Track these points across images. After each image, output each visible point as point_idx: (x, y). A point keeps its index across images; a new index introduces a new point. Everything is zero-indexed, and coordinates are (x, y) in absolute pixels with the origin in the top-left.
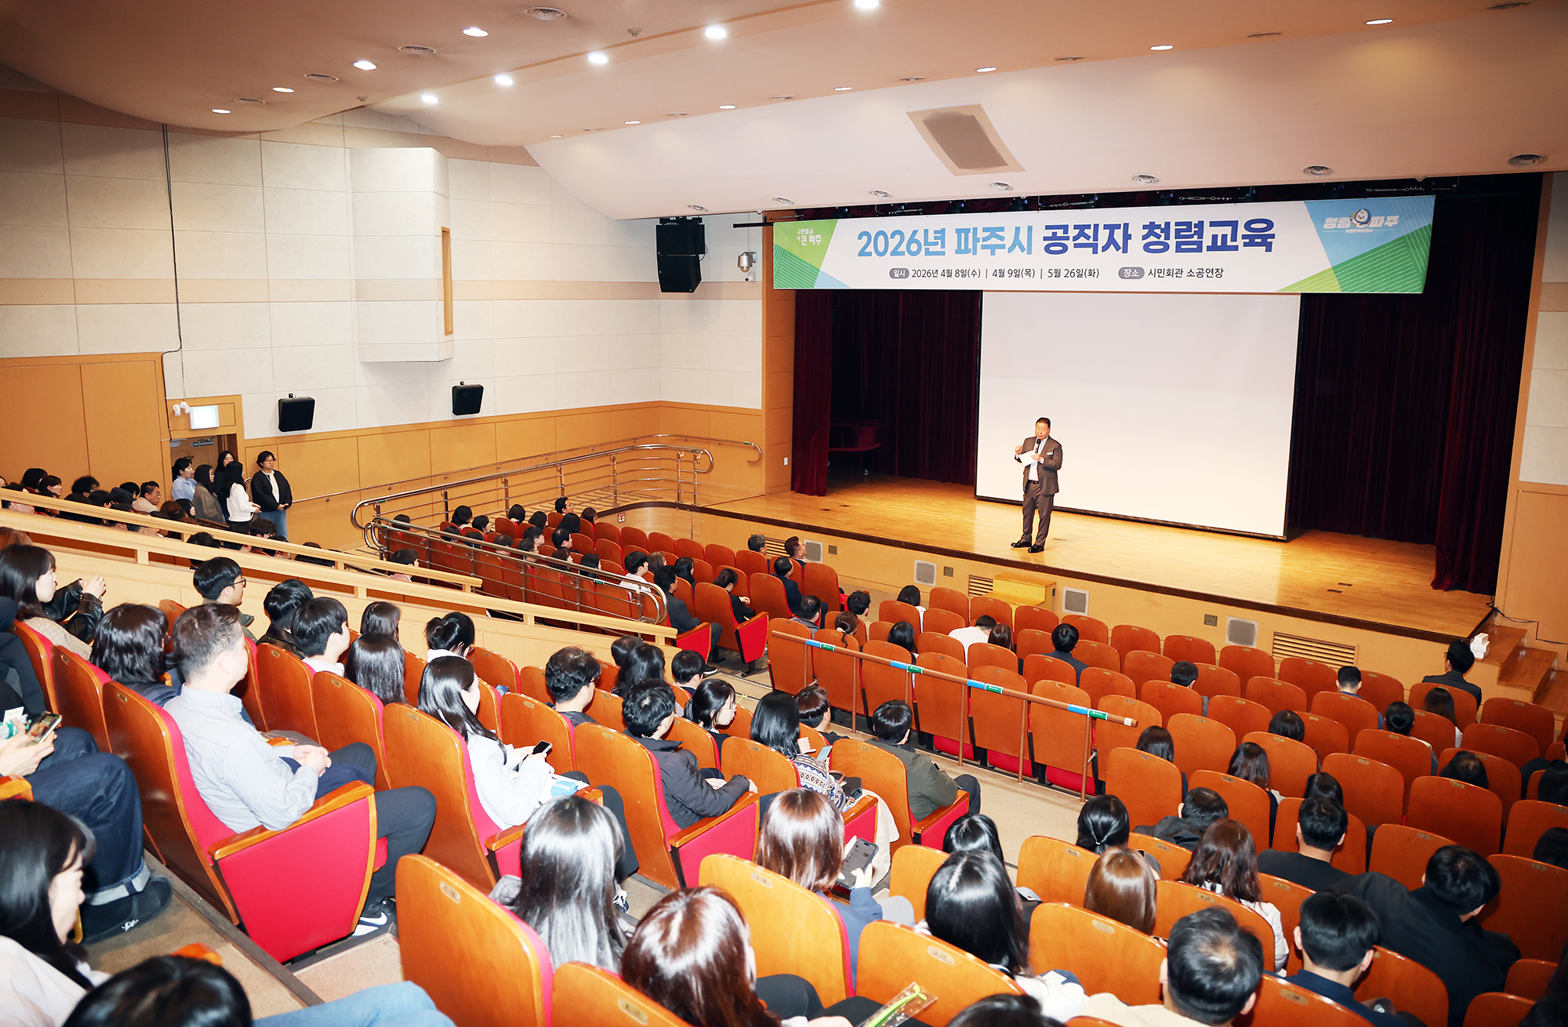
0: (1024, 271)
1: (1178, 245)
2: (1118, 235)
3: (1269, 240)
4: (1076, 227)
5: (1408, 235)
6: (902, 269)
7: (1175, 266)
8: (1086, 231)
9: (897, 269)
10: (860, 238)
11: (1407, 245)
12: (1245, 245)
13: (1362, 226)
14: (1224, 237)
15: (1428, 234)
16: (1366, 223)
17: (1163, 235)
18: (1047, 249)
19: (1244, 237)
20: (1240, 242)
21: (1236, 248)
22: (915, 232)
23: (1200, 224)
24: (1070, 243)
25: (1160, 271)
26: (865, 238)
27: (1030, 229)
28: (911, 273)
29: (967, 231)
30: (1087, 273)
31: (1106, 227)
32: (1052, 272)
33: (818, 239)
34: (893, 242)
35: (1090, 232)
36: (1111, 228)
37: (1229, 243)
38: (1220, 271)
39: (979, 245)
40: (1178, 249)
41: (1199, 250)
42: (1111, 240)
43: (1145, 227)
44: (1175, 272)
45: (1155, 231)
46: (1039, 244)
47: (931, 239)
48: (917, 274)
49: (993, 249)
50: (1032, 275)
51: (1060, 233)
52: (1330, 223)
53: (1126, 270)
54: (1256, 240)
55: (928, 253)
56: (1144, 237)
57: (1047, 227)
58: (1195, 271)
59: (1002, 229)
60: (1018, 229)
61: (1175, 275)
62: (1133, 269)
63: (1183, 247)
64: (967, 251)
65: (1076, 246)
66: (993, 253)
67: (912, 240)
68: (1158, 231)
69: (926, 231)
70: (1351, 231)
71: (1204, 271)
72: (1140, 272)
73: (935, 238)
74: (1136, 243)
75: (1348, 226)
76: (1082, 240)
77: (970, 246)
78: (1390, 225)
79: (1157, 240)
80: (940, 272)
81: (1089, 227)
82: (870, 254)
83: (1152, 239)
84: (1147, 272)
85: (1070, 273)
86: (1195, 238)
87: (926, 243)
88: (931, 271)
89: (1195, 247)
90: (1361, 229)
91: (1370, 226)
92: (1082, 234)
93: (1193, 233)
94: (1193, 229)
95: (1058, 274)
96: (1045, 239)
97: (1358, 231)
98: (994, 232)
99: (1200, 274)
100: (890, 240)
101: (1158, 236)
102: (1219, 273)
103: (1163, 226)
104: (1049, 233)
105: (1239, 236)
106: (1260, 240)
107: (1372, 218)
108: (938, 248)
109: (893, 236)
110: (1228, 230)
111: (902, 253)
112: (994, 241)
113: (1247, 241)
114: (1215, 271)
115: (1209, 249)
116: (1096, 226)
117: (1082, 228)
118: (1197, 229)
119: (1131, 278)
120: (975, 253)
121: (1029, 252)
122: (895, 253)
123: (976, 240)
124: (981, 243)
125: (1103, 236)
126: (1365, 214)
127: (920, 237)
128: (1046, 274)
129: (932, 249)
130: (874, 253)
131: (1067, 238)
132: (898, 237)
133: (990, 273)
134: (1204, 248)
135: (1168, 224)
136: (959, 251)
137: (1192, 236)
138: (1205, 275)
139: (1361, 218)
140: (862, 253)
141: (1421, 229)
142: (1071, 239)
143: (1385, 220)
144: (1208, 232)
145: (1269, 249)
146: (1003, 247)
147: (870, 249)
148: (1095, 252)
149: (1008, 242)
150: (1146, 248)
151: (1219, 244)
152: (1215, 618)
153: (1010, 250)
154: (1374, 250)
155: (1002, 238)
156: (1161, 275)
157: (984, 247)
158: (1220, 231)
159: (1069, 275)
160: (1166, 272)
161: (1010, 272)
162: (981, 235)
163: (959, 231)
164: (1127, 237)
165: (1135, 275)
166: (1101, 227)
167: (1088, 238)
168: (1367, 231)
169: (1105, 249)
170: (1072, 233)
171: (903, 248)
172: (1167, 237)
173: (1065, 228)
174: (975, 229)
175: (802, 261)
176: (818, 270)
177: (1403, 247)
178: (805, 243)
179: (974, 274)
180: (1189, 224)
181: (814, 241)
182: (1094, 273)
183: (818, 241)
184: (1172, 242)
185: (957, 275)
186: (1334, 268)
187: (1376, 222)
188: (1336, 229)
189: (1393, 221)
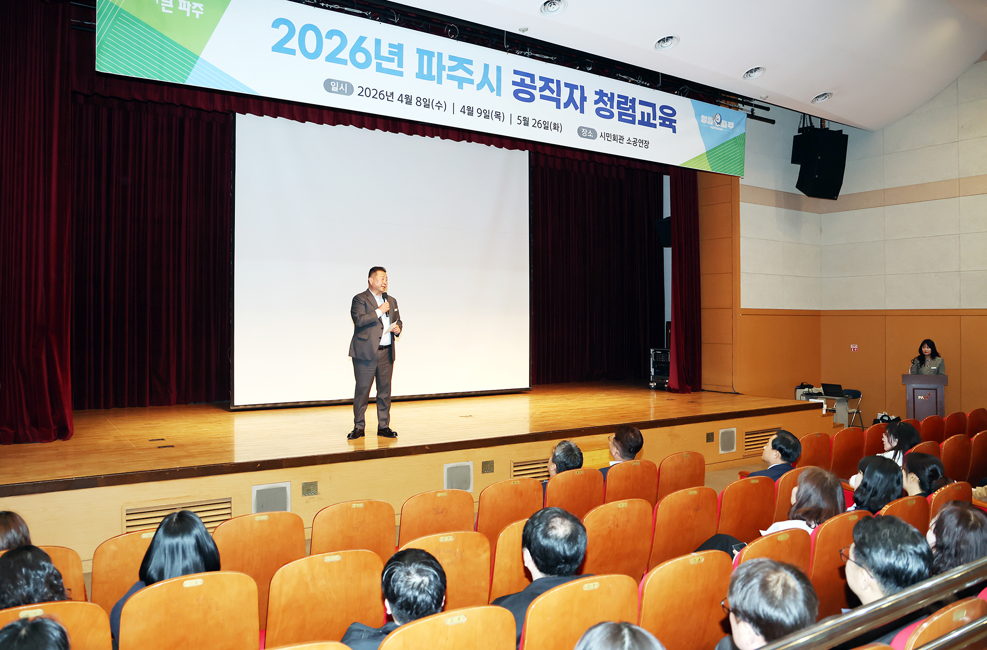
0: (494, 114)
1: (620, 114)
2: (577, 95)
3: (673, 124)
4: (541, 79)
5: (738, 136)
6: (344, 83)
7: (618, 133)
8: (550, 85)
9: (335, 81)
10: (277, 23)
12: (661, 124)
13: (717, 126)
14: (649, 114)
16: (719, 123)
17: (609, 103)
18: (516, 94)
19: (660, 118)
20: (658, 122)
21: (654, 126)
22: (362, 39)
23: (633, 101)
24: (537, 94)
25: (608, 135)
26: (284, 30)
27: (499, 69)
28: (357, 90)
29: (430, 54)
30: (552, 127)
31: (567, 85)
32: (521, 119)
35: (554, 86)
36: (572, 87)
37: (652, 121)
39: (445, 74)
40: (620, 118)
41: (633, 122)
42: (571, 100)
43: (596, 93)
44: (619, 138)
45: (604, 98)
46: (508, 89)
47: (385, 52)
48: (364, 92)
49: (461, 81)
50: (502, 119)
51: (528, 80)
52: (704, 119)
53: (584, 129)
54: (667, 123)
55: (379, 69)
56: (596, 102)
57: (516, 72)
58: (632, 139)
59: (470, 62)
60: (486, 67)
61: (618, 141)
62: (588, 129)
63: (623, 117)
64: (429, 77)
65: (542, 97)
66: (460, 87)
67: (358, 47)
68: (606, 99)
71: (637, 141)
72: (594, 134)
73: (390, 53)
74: (590, 106)
76: (547, 93)
77: (434, 72)
79: (606, 107)
80: (396, 96)
81: (553, 81)
82: (292, 52)
83: (601, 105)
84: (599, 135)
85: (538, 124)
86: (630, 112)
87: (378, 56)
88: (384, 93)
89: (631, 119)
92: (546, 87)
93: (629, 107)
94: (629, 104)
95: (526, 122)
96: (514, 83)
97: (717, 128)
98: (462, 63)
99: (635, 143)
100: (325, 41)
102: (646, 144)
103: (609, 96)
104: (518, 78)
105: (657, 118)
107: (722, 121)
108: (393, 66)
109: (329, 35)
110: (649, 110)
111: (344, 62)
112: (460, 73)
113: (661, 121)
114: (644, 142)
115: (640, 123)
116: (558, 83)
117: (547, 81)
118: (631, 104)
119: (587, 137)
120: (440, 82)
121: (499, 94)
122: (332, 58)
123: (441, 68)
124: (447, 72)
125: (565, 93)
126: (719, 117)
127: (369, 45)
128: (514, 120)
129: (386, 65)
130: (298, 51)
131: (534, 88)
132: (336, 40)
133: (458, 108)
134: (637, 122)
135: (612, 95)
136: (420, 75)
137: (628, 110)
138: (638, 144)
139: (717, 119)
140: (279, 47)
141: (743, 134)
142: (538, 89)
144: (639, 108)
145: (674, 130)
146: (471, 82)
147: (293, 44)
148: (558, 107)
149: (478, 77)
150: (597, 112)
151: (646, 120)
153: (480, 87)
154: (723, 144)
155: (470, 73)
156: (609, 139)
157: (450, 77)
158: (646, 110)
159: (536, 125)
160: (612, 137)
161: (479, 111)
162: (447, 63)
163: (420, 52)
164: (583, 99)
165: (590, 135)
166: (562, 85)
167: (552, 91)
169: (566, 105)
170: (539, 83)
171: (345, 54)
172: (612, 106)
173: (532, 77)
174: (440, 55)
175: (162, 35)
176: (197, 57)
177: (736, 144)
178: (167, 8)
179: (439, 107)
180: (626, 98)
181: (188, 10)
182: (558, 127)
183: (198, 13)
184: (615, 111)
185: (419, 104)
186: (707, 153)
187: (724, 124)
188: (706, 124)
189: (731, 125)
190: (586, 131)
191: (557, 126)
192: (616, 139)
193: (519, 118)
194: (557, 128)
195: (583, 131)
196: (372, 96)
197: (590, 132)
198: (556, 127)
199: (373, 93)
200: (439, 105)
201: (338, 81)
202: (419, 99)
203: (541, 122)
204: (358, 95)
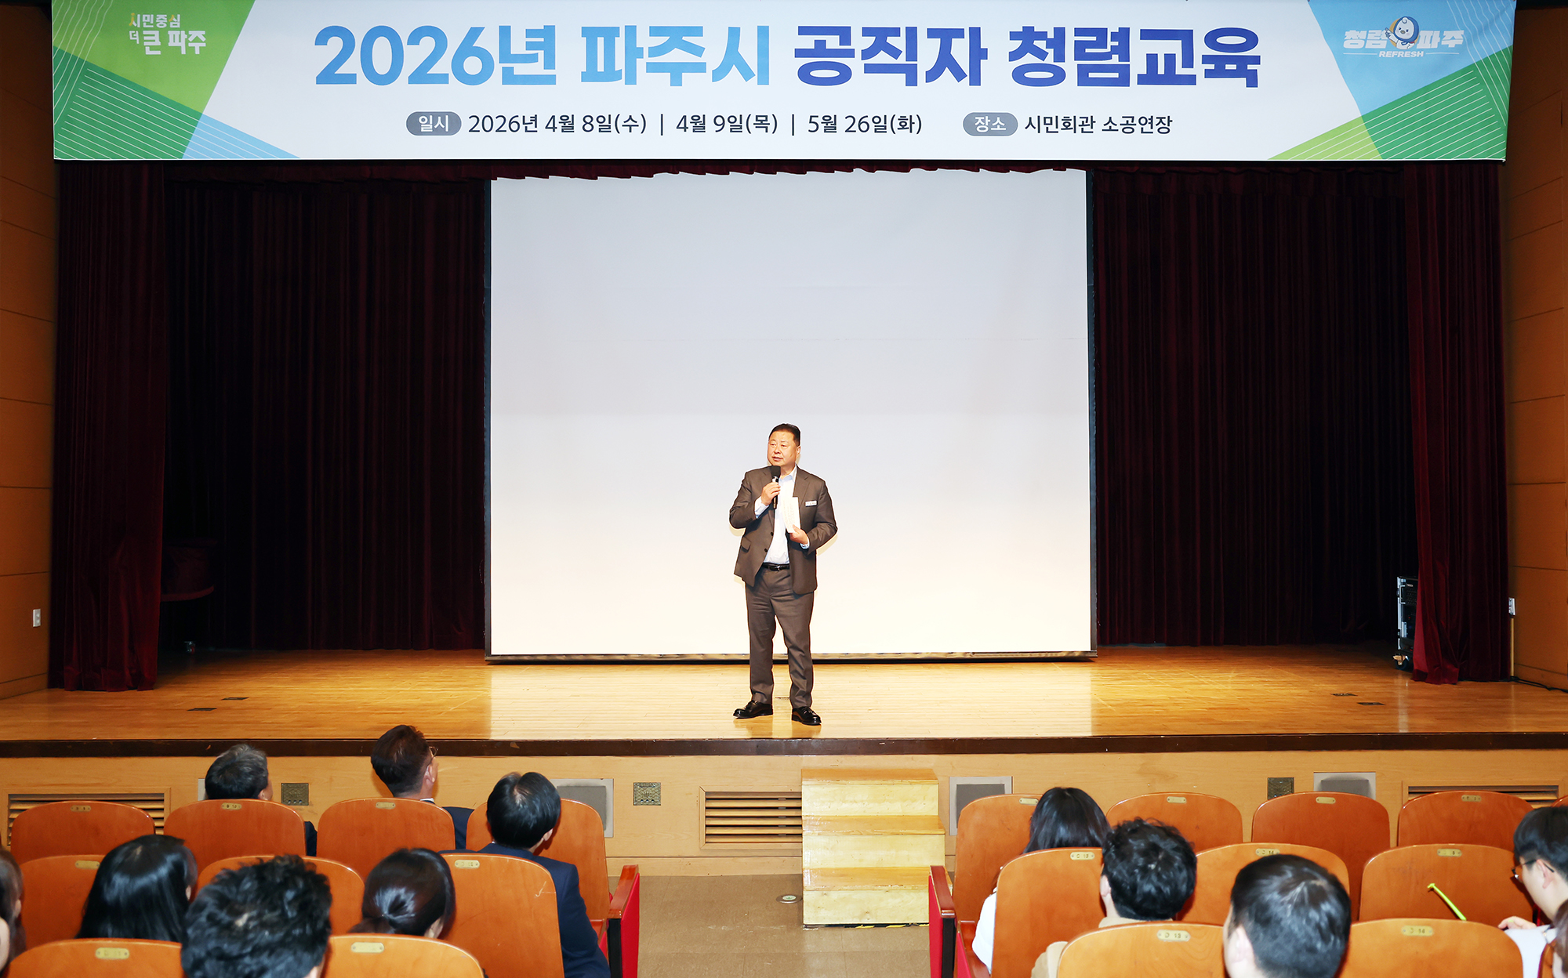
0: (752, 120)
1: (1083, 71)
2: (960, 50)
3: (1250, 67)
4: (867, 32)
5: (1479, 63)
6: (443, 115)
7: (1077, 111)
8: (891, 40)
9: (427, 114)
10: (322, 38)
11: (1479, 80)
12: (1209, 74)
13: (1405, 47)
14: (1170, 59)
15: (1507, 61)
16: (1412, 40)
17: (1051, 51)
18: (804, 74)
19: (1206, 59)
20: (1199, 69)
21: (1191, 80)
22: (475, 32)
23: (1123, 35)
24: (856, 64)
25: (1048, 121)
26: (336, 44)
27: (763, 32)
28: (467, 123)
29: (610, 33)
30: (896, 124)
31: (932, 33)
32: (819, 120)
33: (197, 40)
34: (414, 56)
35: (899, 42)
36: (943, 35)
37: (1180, 70)
38: (1165, 121)
39: (641, 64)
40: (1084, 79)
41: (1123, 81)
42: (945, 61)
43: (1014, 36)
44: (1079, 122)
45: (1036, 43)
46: (785, 65)
47: (518, 46)
48: (482, 124)
49: (676, 73)
51: (833, 42)
52: (1354, 40)
53: (980, 119)
54: (1228, 67)
55: (509, 78)
56: (1014, 56)
57: (803, 31)
58: (1118, 120)
59: (697, 31)
60: (734, 33)
61: (1079, 129)
62: (993, 116)
63: (1091, 75)
64: (611, 75)
65: (869, 69)
66: (676, 81)
67: (468, 47)
68: (1041, 44)
69: (505, 32)
70: (1388, 54)
71: (1136, 121)
72: (1009, 124)
73: (529, 46)
74: (998, 67)
75: (1383, 44)
76: (882, 58)
77: (620, 64)
78: (1452, 44)
79: (1041, 62)
80: (542, 121)
81: (895, 32)
82: (350, 79)
83: (1029, 59)
84: (1023, 122)
85: (859, 124)
86: (1115, 60)
87: (506, 55)
88: (519, 120)
89: (1116, 75)
90: (1404, 52)
91: (1419, 46)
92: (878, 47)
93: (1109, 50)
94: (1110, 43)
95: (830, 125)
96: (799, 53)
97: (1400, 54)
98: (678, 35)
99: (1128, 127)
100: (408, 49)
101: (1042, 55)
102: (1164, 124)
103: (1051, 35)
104: (808, 42)
105: (1197, 59)
106: (1233, 67)
107: (1422, 33)
108: (537, 68)
109: (415, 38)
110: (1175, 47)
111: (443, 79)
112: (677, 56)
113: (1212, 67)
114: (1155, 121)
115: (1142, 79)
116: (912, 32)
117: (879, 34)
118: (1116, 43)
119: (990, 133)
120: (631, 79)
121: (764, 79)
122: (421, 76)
123: (633, 52)
124: (646, 59)
125: (928, 52)
126: (1410, 26)
127: (489, 42)
128: (802, 124)
129: (520, 69)
130: (361, 77)
131: (850, 54)
132: (428, 44)
133: (672, 123)
134: (1133, 79)
135: (1060, 32)
136: (590, 75)
137: (1108, 56)
138: (1138, 128)
139: (1403, 32)
140: (329, 76)
141: (1499, 53)
142: (858, 54)
143: (1442, 36)
144: (1139, 50)
145: (1252, 81)
146: (700, 68)
147: (353, 65)
148: (912, 81)
149: (714, 56)
150: (1019, 75)
151: (1161, 71)
153: (719, 74)
154: (1426, 88)
155: (698, 51)
156: (1052, 128)
157: (652, 68)
158: (1161, 48)
159: (855, 127)
160: (1061, 123)
161: (719, 120)
162: (645, 41)
163: (590, 33)
164: (978, 54)
165: (998, 128)
166: (922, 35)
167: (895, 53)
168: (1414, 54)
169: (932, 75)
170: (860, 43)
171: (443, 66)
172: (1060, 56)
173: (844, 33)
174: (631, 31)
175: (145, 91)
176: (198, 115)
177: (1474, 82)
178: (152, 48)
179: (630, 126)
180: (1101, 33)
181: (182, 45)
182: (911, 123)
183: (197, 46)
184: (1070, 66)
185: (588, 127)
186: (1365, 117)
187: (1428, 40)
188: (1364, 49)
189: (1454, 38)
190: (987, 121)
191: (908, 122)
192: (1072, 126)
193: (813, 120)
194: (908, 126)
195: (980, 121)
196: (495, 128)
197: (998, 121)
198: (905, 123)
199: (498, 123)
200: (630, 123)
201: (432, 113)
202: (588, 120)
203: (869, 120)
204: (471, 131)
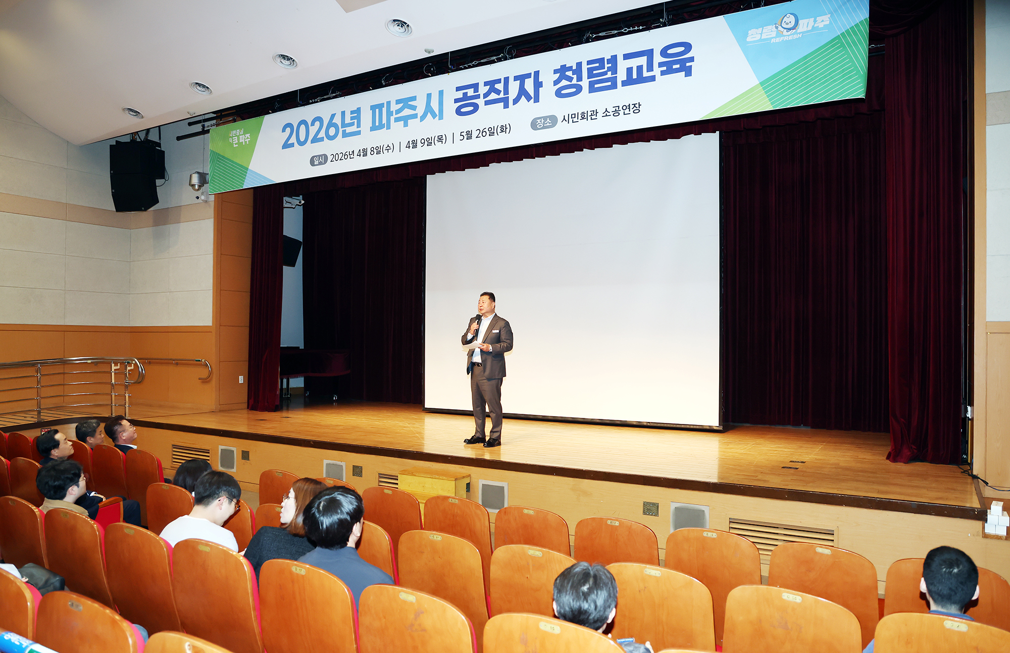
0: (436, 138)
1: (591, 85)
2: (529, 85)
3: (688, 64)
4: (486, 84)
5: (843, 34)
6: (322, 156)
7: (587, 108)
8: (497, 86)
9: (316, 156)
10: (284, 130)
11: (842, 45)
12: (663, 73)
13: (789, 33)
14: (640, 68)
15: (865, 30)
16: (793, 28)
17: (575, 77)
18: (459, 112)
19: (661, 65)
20: (657, 71)
21: (653, 78)
22: (333, 116)
23: (613, 59)
24: (480, 102)
25: (574, 116)
26: (288, 130)
27: (441, 93)
28: (330, 158)
29: (380, 106)
30: (499, 130)
31: (516, 78)
32: (464, 134)
33: (248, 138)
34: (313, 130)
35: (499, 87)
36: (521, 78)
37: (646, 74)
38: (637, 106)
39: (392, 119)
40: (592, 89)
41: (614, 86)
42: (522, 92)
43: (556, 72)
44: (589, 114)
45: (567, 73)
46: (450, 107)
47: (348, 120)
48: (335, 158)
49: (405, 120)
50: (444, 142)
51: (470, 92)
52: (754, 35)
53: (539, 120)
54: (675, 67)
55: (345, 135)
56: (556, 83)
57: (458, 89)
58: (611, 109)
59: (414, 98)
60: (429, 96)
61: (589, 118)
62: (545, 118)
63: (596, 86)
64: (381, 126)
65: (487, 103)
66: (406, 125)
67: (331, 124)
68: (569, 73)
69: (343, 113)
70: (778, 40)
71: (621, 108)
72: (553, 120)
73: (352, 118)
74: (548, 90)
75: (774, 34)
76: (493, 96)
77: (384, 121)
78: (821, 25)
79: (570, 83)
80: (356, 153)
81: (499, 81)
82: (293, 145)
83: (564, 83)
84: (560, 119)
85: (482, 133)
86: (609, 75)
87: (344, 125)
88: (348, 154)
89: (609, 83)
90: (789, 36)
91: (799, 31)
92: (493, 89)
93: (606, 69)
94: (607, 66)
95: (469, 135)
96: (456, 101)
97: (786, 38)
98: (406, 102)
99: (616, 113)
100: (310, 128)
101: (570, 79)
102: (637, 108)
103: (574, 68)
104: (460, 95)
105: (655, 65)
106: (678, 66)
107: (800, 22)
108: (354, 129)
109: (313, 124)
110: (643, 61)
111: (322, 139)
112: (407, 112)
113: (665, 68)
114: (632, 106)
115: (624, 83)
116: (507, 79)
117: (491, 84)
118: (610, 65)
119: (544, 128)
120: (389, 128)
121: (441, 118)
122: (316, 140)
123: (390, 114)
124: (395, 116)
125: (514, 88)
126: (792, 19)
127: (337, 120)
128: (458, 137)
129: (349, 130)
130: (296, 144)
131: (478, 97)
132: (317, 124)
133: (404, 145)
134: (619, 84)
135: (579, 65)
136: (374, 128)
137: (605, 73)
138: (621, 112)
139: (787, 24)
140: (286, 145)
141: (857, 25)
142: (482, 96)
143: (815, 21)
144: (623, 66)
145: (688, 72)
146: (415, 116)
147: (293, 139)
148: (506, 106)
149: (420, 111)
150: (559, 94)
151: (635, 76)
152: (656, 506)
153: (423, 118)
154: (805, 57)
155: (414, 108)
156: (575, 120)
157: (397, 120)
158: (634, 63)
159: (480, 135)
160: (580, 116)
161: (423, 141)
162: (394, 107)
163: (373, 108)
164: (538, 85)
165: (548, 124)
166: (511, 80)
167: (498, 92)
168: (795, 37)
169: (516, 101)
170: (483, 90)
171: (322, 134)
172: (580, 79)
173: (475, 86)
174: (389, 103)
175: (233, 162)
176: (247, 169)
177: (839, 48)
178: (236, 144)
179: (388, 150)
180: (601, 61)
181: (243, 141)
182: (506, 128)
183: (247, 140)
184: (585, 83)
185: (372, 153)
186: (762, 84)
187: (805, 25)
188: (761, 40)
189: (824, 21)
190: (543, 121)
191: (504, 128)
192: (586, 117)
193: (462, 134)
194: (504, 130)
195: (539, 122)
196: (339, 159)
197: (548, 120)
198: (503, 129)
199: (340, 156)
200: (388, 148)
201: (318, 156)
202: (372, 149)
203: (487, 130)
204: (331, 161)
